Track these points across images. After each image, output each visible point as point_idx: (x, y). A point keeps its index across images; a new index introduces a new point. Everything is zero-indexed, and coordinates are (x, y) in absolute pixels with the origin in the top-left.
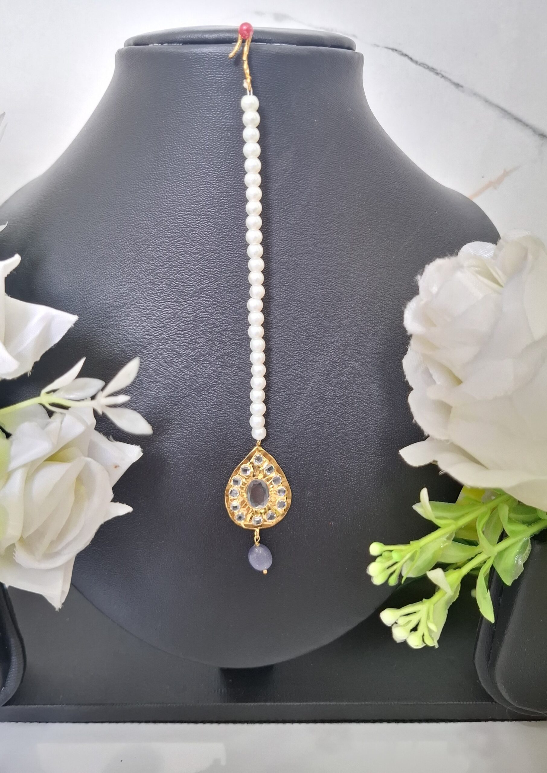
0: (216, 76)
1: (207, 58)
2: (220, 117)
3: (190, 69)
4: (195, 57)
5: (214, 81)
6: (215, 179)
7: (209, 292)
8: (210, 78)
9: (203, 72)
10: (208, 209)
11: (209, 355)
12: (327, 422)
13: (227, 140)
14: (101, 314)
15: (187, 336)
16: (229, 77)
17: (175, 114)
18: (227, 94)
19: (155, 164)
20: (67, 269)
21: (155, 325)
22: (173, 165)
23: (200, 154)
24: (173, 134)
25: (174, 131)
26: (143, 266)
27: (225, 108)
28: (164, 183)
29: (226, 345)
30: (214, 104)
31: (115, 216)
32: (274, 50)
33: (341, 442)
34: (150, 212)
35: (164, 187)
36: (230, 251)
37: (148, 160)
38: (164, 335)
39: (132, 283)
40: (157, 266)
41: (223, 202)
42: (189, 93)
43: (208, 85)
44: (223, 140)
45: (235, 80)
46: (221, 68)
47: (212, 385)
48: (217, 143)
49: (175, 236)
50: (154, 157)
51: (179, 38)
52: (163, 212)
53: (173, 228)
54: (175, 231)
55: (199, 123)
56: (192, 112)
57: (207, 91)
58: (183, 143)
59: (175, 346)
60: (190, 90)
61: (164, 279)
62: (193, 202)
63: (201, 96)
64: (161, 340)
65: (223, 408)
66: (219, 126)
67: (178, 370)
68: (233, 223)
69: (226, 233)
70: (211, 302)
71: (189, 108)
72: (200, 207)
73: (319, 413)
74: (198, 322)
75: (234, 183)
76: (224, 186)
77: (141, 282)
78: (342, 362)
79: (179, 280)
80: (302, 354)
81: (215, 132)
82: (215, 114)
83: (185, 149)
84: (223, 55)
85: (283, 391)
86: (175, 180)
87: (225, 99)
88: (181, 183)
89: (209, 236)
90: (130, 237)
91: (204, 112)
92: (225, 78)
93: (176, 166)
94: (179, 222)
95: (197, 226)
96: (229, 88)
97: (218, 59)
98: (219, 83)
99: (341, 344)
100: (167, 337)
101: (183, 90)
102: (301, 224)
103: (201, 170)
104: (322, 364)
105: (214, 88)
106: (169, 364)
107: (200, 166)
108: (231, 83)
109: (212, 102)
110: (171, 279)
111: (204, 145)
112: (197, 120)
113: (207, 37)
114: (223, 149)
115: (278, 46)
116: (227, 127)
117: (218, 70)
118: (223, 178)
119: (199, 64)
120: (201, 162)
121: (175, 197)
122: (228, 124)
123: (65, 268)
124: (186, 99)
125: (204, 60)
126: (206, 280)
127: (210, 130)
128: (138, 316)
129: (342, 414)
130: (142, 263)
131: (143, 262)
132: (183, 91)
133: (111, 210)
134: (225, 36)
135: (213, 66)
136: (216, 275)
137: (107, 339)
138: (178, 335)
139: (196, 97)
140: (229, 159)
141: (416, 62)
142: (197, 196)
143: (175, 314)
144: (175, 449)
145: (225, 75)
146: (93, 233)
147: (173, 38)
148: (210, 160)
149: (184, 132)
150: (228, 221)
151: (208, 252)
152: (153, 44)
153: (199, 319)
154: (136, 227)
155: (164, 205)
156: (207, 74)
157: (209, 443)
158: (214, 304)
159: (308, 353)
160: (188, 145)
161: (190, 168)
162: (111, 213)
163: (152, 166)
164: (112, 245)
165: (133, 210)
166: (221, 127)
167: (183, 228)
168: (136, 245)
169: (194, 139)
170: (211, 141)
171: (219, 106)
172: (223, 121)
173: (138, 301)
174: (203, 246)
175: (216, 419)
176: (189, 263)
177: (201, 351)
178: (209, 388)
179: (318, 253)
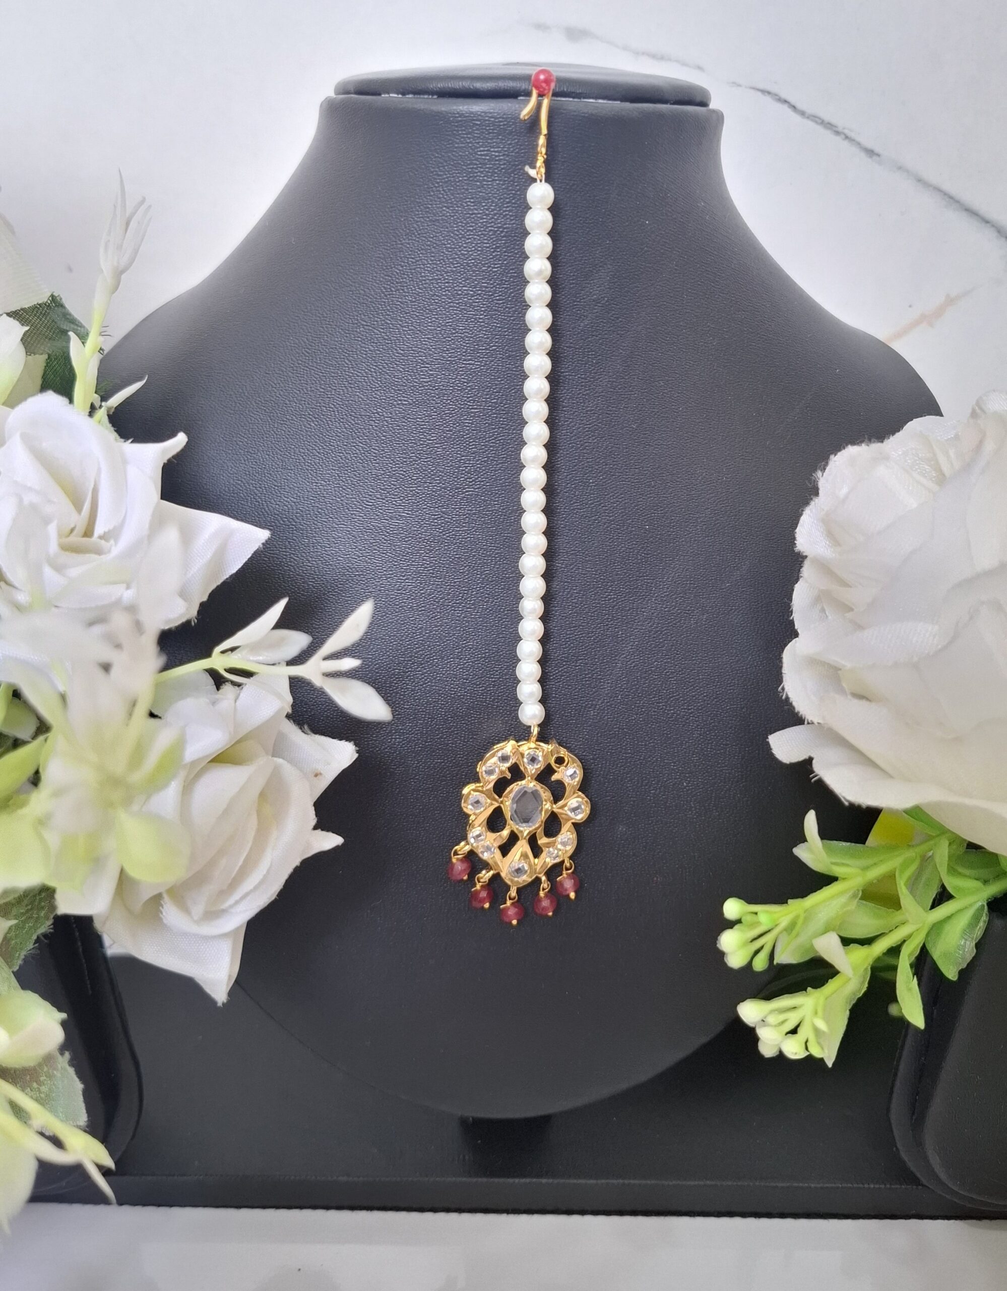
0: (492, 150)
1: (477, 120)
2: (495, 215)
3: (449, 138)
4: (460, 119)
5: (488, 158)
6: (482, 313)
7: (467, 493)
8: (482, 153)
9: (471, 142)
10: (470, 360)
11: (462, 597)
12: (654, 712)
13: (505, 252)
14: (288, 526)
15: (428, 564)
16: (512, 152)
17: (421, 207)
18: (509, 178)
19: (386, 286)
20: (234, 453)
21: (376, 546)
22: (415, 290)
23: (459, 273)
24: (417, 239)
25: (419, 234)
26: (359, 450)
27: (504, 201)
28: (399, 318)
29: (492, 582)
30: (487, 194)
31: (316, 368)
32: (586, 111)
33: (676, 744)
34: (375, 364)
35: (399, 324)
36: (503, 428)
37: (375, 280)
38: (391, 562)
39: (342, 477)
40: (383, 450)
41: (495, 349)
42: (446, 175)
43: (478, 163)
44: (498, 252)
45: (522, 157)
46: (500, 137)
47: (466, 646)
48: (488, 256)
49: (414, 402)
50: (386, 276)
51: (432, 86)
52: (396, 364)
53: (412, 390)
54: (415, 395)
55: (460, 224)
56: (450, 205)
57: (477, 173)
58: (433, 255)
59: (407, 581)
60: (448, 171)
61: (395, 471)
62: (445, 349)
63: (465, 180)
64: (385, 571)
65: (484, 684)
66: (493, 229)
67: (412, 621)
68: (509, 383)
69: (497, 399)
70: (468, 510)
71: (445, 199)
72: (456, 357)
73: (642, 696)
74: (446, 543)
75: (513, 320)
76: (498, 324)
77: (355, 476)
78: (681, 612)
79: (418, 474)
80: (614, 598)
81: (486, 238)
82: (487, 210)
83: (436, 264)
84: (505, 116)
85: (582, 659)
86: (418, 313)
87: (504, 187)
88: (428, 318)
89: (469, 403)
90: (341, 403)
91: (469, 207)
92: (506, 153)
93: (420, 291)
94: (421, 380)
95: (451, 388)
96: (512, 170)
97: (496, 124)
98: (497, 160)
99: (679, 584)
100: (394, 565)
101: (437, 169)
102: (619, 386)
103: (460, 299)
104: (647, 616)
105: (487, 168)
106: (397, 610)
107: (460, 292)
108: (516, 161)
109: (484, 191)
110: (404, 472)
111: (467, 258)
112: (458, 218)
113: (478, 87)
114: (499, 265)
115: (592, 104)
116: (505, 230)
117: (494, 140)
118: (497, 312)
119: (465, 131)
120: (461, 285)
121: (416, 341)
122: (507, 225)
123: (231, 450)
124: (442, 185)
125: (474, 124)
126: (462, 474)
127: (478, 236)
128: (349, 531)
129: (678, 699)
130: (358, 445)
131: (360, 444)
132: (436, 171)
133: (311, 358)
134: (508, 86)
135: (486, 134)
136: (478, 468)
137: (297, 567)
138: (414, 563)
139: (458, 182)
140: (506, 281)
141: (802, 113)
142: (452, 339)
143: (410, 528)
144: (404, 750)
145: (506, 149)
146: (280, 394)
147: (423, 87)
148: (476, 282)
149: (436, 236)
150: (501, 381)
151: (468, 430)
152: (389, 94)
153: (448, 538)
154: (351, 388)
155: (398, 353)
156: (478, 146)
157: (459, 742)
158: (475, 514)
159: (625, 597)
160: (442, 257)
161: (444, 295)
162: (311, 364)
163: (381, 290)
164: (310, 415)
165: (347, 359)
166: (497, 231)
167: (429, 391)
168: (351, 415)
169: (451, 248)
170: (479, 252)
171: (494, 197)
172: (499, 221)
173: (351, 506)
174: (460, 420)
175: (471, 702)
176: (436, 447)
177: (450, 589)
178: (461, 652)
179: (645, 434)
